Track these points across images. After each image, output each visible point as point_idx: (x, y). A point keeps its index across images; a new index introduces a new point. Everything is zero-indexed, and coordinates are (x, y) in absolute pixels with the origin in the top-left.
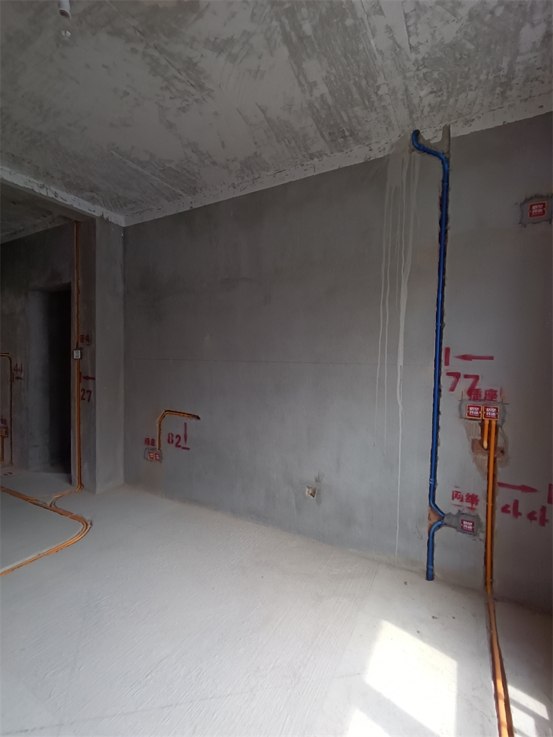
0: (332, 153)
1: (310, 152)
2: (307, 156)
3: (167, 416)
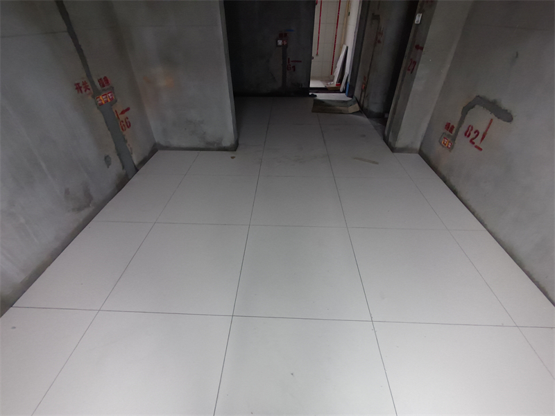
3: (477, 106)
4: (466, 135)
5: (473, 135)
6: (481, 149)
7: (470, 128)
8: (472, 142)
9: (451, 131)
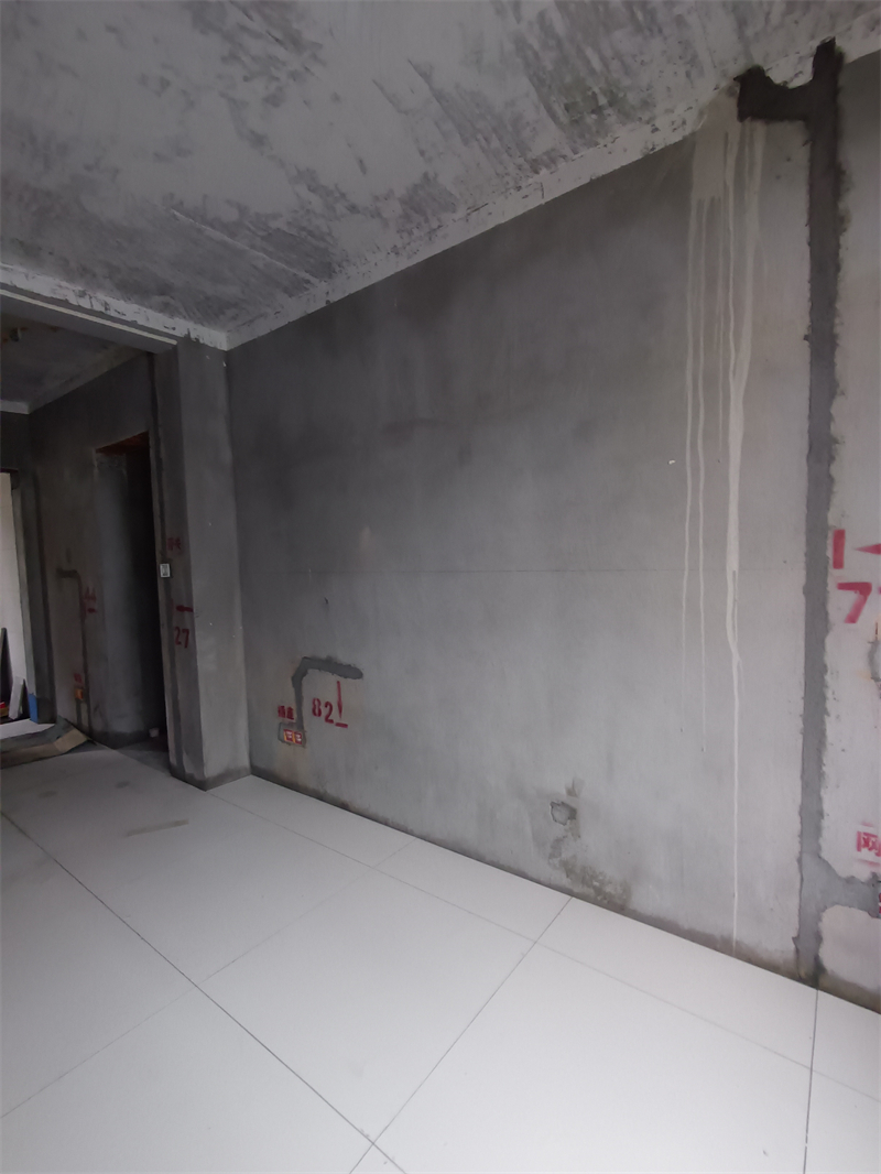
0: (575, 153)
1: (530, 155)
2: (526, 166)
3: (310, 671)
4: (315, 714)
5: (325, 712)
6: (345, 726)
7: (316, 703)
8: (328, 720)
9: (290, 717)
